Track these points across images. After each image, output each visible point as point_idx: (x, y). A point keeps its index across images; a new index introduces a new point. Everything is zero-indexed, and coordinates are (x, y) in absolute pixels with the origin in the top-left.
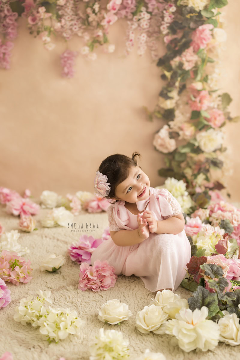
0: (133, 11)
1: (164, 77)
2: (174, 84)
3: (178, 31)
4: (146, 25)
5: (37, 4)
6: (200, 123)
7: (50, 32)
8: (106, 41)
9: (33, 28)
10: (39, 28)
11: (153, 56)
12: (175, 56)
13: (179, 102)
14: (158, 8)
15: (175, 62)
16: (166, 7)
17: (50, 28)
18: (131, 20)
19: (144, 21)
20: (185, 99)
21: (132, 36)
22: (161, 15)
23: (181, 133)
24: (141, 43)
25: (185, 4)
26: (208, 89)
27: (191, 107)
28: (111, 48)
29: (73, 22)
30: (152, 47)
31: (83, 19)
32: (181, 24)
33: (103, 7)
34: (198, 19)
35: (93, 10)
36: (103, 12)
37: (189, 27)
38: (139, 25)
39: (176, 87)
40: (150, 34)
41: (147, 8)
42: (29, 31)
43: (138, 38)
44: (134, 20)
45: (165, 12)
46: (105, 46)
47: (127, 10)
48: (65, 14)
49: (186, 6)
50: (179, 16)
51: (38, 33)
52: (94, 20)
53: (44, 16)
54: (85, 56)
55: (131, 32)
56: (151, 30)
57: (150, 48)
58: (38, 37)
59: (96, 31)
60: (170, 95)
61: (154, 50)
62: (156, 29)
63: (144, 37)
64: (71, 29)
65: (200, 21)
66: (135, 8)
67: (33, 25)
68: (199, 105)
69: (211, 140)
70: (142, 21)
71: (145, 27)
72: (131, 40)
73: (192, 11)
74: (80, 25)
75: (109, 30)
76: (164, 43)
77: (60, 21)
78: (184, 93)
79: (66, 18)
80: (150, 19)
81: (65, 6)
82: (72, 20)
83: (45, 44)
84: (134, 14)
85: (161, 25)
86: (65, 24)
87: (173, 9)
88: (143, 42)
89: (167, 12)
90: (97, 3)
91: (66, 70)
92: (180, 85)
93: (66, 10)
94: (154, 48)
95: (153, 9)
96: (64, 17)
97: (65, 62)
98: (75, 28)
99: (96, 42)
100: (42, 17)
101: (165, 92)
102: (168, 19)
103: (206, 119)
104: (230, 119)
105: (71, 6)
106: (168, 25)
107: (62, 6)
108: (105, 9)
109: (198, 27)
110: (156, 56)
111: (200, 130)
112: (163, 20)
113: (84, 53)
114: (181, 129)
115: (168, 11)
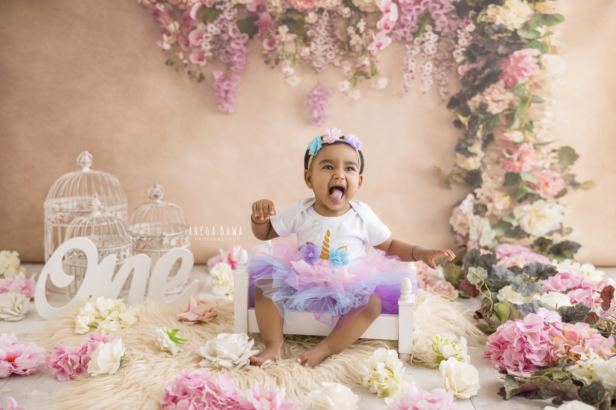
0: (413, 31)
1: (458, 124)
2: (475, 134)
3: (478, 58)
4: (433, 49)
5: (277, 22)
6: (519, 191)
7: (294, 59)
8: (374, 73)
9: (270, 55)
10: (278, 55)
11: (441, 93)
12: (474, 94)
13: (485, 160)
14: (449, 27)
15: (474, 102)
16: (461, 25)
17: (294, 55)
18: (412, 43)
19: (430, 44)
20: (494, 155)
21: (412, 66)
22: (454, 36)
23: (489, 205)
24: (425, 75)
25: (490, 21)
26: (532, 140)
27: (503, 167)
28: (382, 82)
29: (327, 47)
30: (441, 81)
31: (342, 42)
32: (483, 48)
33: (370, 25)
34: (511, 41)
35: (356, 30)
36: (371, 32)
37: (496, 53)
38: (422, 51)
39: (478, 139)
40: (438, 63)
41: (434, 26)
42: (265, 59)
43: (421, 69)
44: (415, 43)
45: (459, 31)
46: (373, 79)
47: (405, 29)
48: (316, 35)
49: (490, 24)
50: (479, 38)
51: (277, 62)
52: (358, 43)
53: (287, 38)
54: (345, 94)
55: (410, 60)
56: (439, 57)
57: (438, 83)
58: (276, 68)
59: (360, 59)
60: (471, 149)
61: (444, 86)
62: (447, 55)
63: (429, 66)
64: (325, 56)
65: (515, 43)
66: (417, 27)
67: (270, 51)
68: (517, 164)
69: (540, 217)
70: (426, 44)
71: (431, 52)
72: (411, 71)
73: (501, 29)
74: (338, 51)
75: (378, 58)
76: (458, 75)
77: (309, 45)
78: (491, 146)
79: (318, 41)
80: (438, 41)
81: (315, 24)
82: (326, 43)
83: (286, 77)
84: (415, 35)
85: (454, 49)
86: (316, 49)
87: (471, 27)
88: (428, 74)
89: (462, 32)
90: (362, 20)
91: (316, 114)
92: (483, 136)
93: (318, 29)
94: (443, 83)
95: (443, 28)
96: (315, 40)
97: (314, 102)
98: (331, 55)
99: (360, 74)
100: (283, 40)
101: (464, 145)
102: (463, 42)
103: (529, 184)
104: (575, 185)
105: (326, 23)
106: (464, 49)
107: (312, 24)
108: (375, 28)
109: (512, 53)
110: (446, 93)
111: (520, 201)
112: (457, 43)
113: (343, 90)
114: (490, 200)
115: (463, 30)
